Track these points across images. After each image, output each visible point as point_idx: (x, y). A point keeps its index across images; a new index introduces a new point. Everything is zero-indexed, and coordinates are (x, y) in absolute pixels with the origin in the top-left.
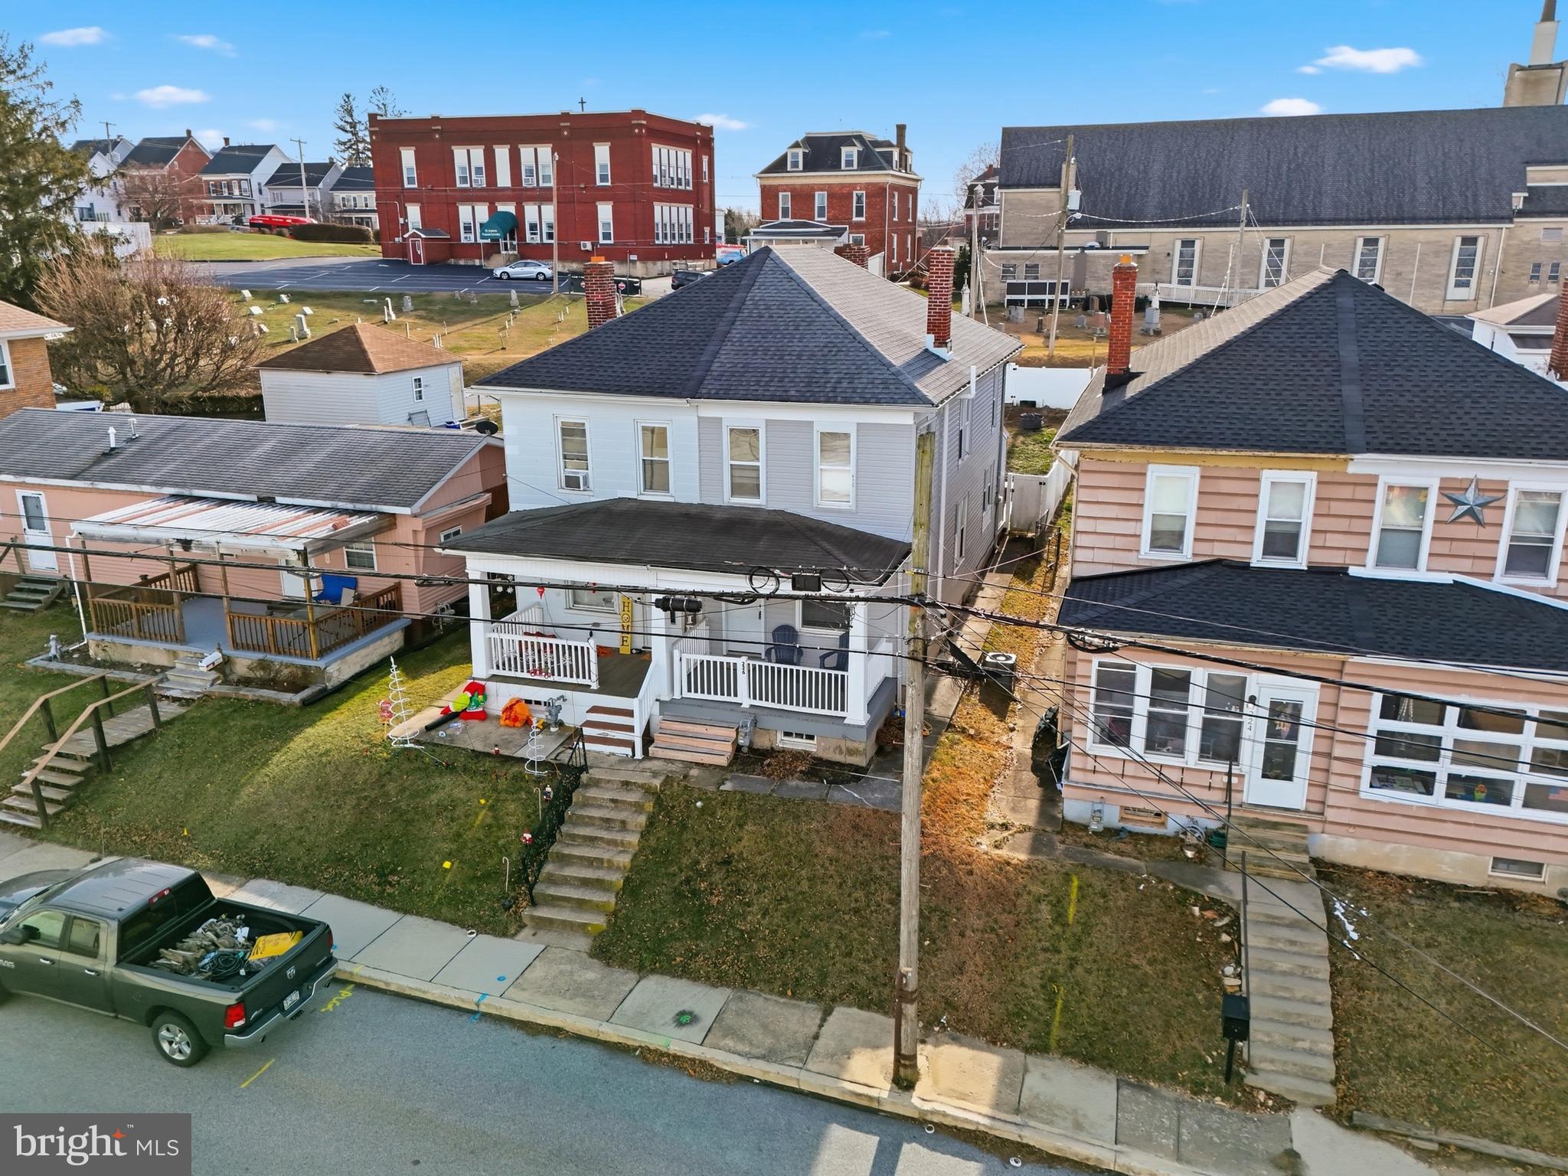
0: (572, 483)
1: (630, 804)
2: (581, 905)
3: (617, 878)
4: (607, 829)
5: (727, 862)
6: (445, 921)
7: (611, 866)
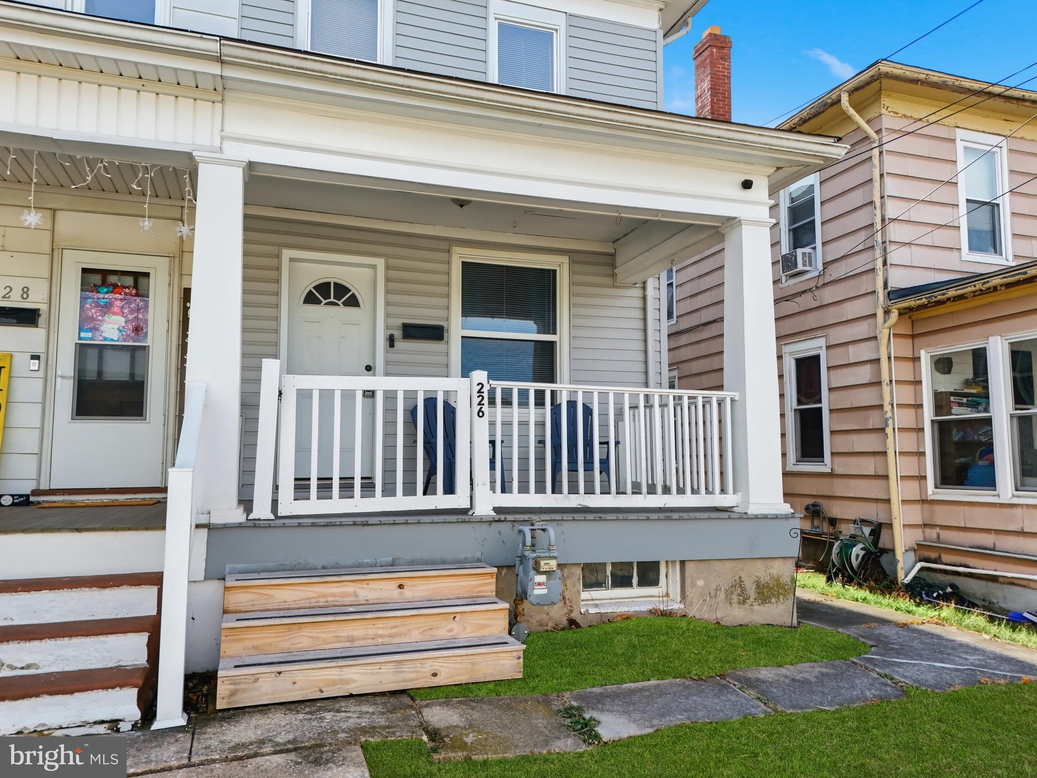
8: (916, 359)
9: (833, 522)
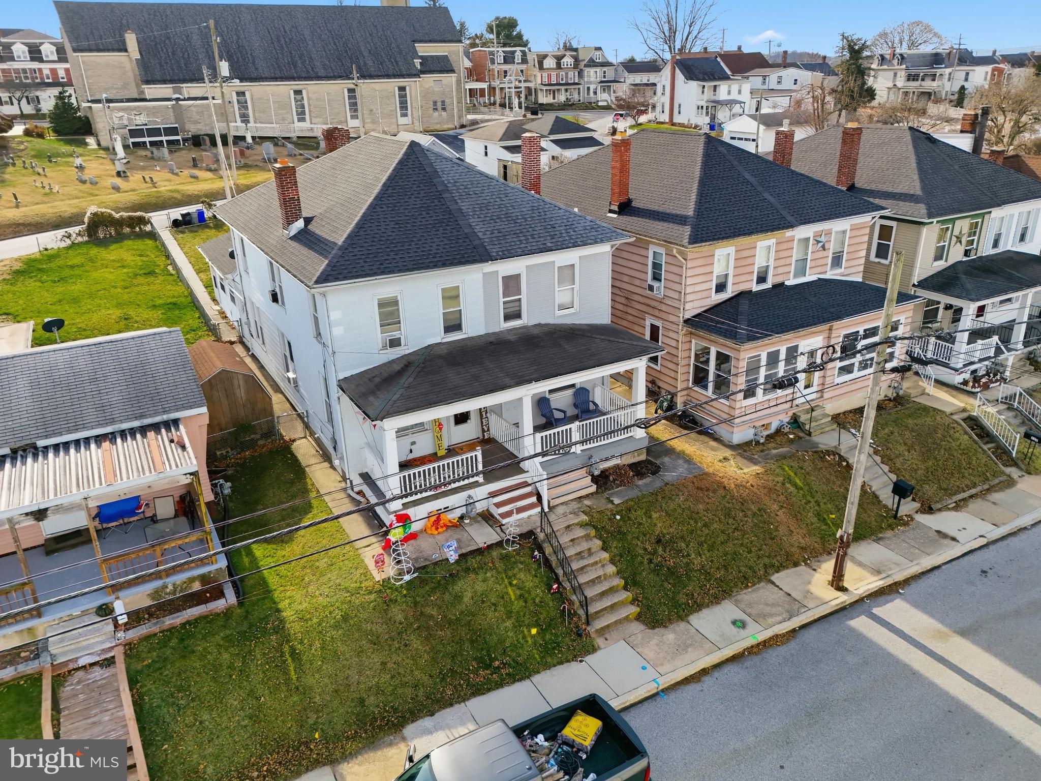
0: (395, 343)
1: (582, 537)
2: (613, 607)
3: (618, 582)
4: (583, 558)
5: (659, 541)
6: (555, 666)
7: (606, 577)
8: (691, 342)
9: (659, 387)
